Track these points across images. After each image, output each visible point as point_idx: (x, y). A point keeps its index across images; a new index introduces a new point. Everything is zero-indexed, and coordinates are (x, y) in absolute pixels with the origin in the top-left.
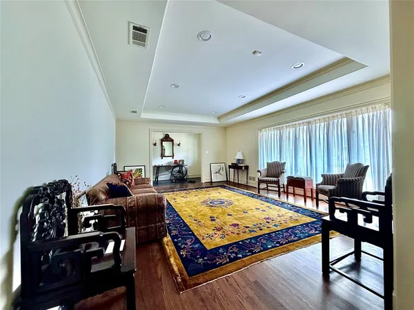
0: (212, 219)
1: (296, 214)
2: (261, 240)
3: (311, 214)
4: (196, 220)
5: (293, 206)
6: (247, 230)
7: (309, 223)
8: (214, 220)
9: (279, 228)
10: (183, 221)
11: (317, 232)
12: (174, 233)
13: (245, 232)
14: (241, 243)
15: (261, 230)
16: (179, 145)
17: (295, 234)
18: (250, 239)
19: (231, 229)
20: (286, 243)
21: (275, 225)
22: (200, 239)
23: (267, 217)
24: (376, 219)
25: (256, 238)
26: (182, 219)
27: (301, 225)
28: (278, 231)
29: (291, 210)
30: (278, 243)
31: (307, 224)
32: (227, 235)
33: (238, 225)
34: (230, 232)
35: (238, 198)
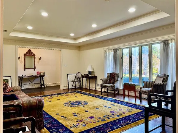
0: (75, 115)
1: (130, 108)
2: (109, 125)
3: (139, 107)
4: (63, 117)
5: (128, 103)
6: (100, 120)
7: (138, 113)
8: (76, 115)
9: (120, 117)
10: (53, 118)
11: (142, 118)
12: (49, 126)
13: (99, 121)
14: (97, 128)
15: (109, 119)
16: (40, 59)
17: (130, 120)
18: (103, 125)
19: (90, 120)
20: (125, 125)
21: (118, 116)
22: (69, 128)
23: (112, 111)
24: (170, 105)
25: (106, 124)
26: (52, 117)
27: (134, 114)
28: (120, 119)
29: (127, 106)
30: (120, 125)
31: (137, 114)
32: (87, 124)
33: (93, 117)
34: (88, 122)
35: (90, 99)
